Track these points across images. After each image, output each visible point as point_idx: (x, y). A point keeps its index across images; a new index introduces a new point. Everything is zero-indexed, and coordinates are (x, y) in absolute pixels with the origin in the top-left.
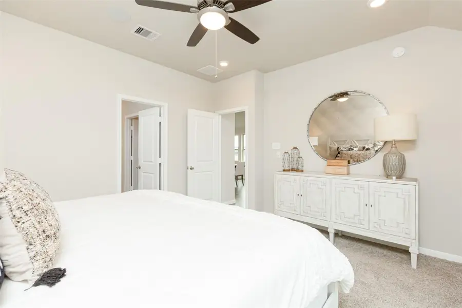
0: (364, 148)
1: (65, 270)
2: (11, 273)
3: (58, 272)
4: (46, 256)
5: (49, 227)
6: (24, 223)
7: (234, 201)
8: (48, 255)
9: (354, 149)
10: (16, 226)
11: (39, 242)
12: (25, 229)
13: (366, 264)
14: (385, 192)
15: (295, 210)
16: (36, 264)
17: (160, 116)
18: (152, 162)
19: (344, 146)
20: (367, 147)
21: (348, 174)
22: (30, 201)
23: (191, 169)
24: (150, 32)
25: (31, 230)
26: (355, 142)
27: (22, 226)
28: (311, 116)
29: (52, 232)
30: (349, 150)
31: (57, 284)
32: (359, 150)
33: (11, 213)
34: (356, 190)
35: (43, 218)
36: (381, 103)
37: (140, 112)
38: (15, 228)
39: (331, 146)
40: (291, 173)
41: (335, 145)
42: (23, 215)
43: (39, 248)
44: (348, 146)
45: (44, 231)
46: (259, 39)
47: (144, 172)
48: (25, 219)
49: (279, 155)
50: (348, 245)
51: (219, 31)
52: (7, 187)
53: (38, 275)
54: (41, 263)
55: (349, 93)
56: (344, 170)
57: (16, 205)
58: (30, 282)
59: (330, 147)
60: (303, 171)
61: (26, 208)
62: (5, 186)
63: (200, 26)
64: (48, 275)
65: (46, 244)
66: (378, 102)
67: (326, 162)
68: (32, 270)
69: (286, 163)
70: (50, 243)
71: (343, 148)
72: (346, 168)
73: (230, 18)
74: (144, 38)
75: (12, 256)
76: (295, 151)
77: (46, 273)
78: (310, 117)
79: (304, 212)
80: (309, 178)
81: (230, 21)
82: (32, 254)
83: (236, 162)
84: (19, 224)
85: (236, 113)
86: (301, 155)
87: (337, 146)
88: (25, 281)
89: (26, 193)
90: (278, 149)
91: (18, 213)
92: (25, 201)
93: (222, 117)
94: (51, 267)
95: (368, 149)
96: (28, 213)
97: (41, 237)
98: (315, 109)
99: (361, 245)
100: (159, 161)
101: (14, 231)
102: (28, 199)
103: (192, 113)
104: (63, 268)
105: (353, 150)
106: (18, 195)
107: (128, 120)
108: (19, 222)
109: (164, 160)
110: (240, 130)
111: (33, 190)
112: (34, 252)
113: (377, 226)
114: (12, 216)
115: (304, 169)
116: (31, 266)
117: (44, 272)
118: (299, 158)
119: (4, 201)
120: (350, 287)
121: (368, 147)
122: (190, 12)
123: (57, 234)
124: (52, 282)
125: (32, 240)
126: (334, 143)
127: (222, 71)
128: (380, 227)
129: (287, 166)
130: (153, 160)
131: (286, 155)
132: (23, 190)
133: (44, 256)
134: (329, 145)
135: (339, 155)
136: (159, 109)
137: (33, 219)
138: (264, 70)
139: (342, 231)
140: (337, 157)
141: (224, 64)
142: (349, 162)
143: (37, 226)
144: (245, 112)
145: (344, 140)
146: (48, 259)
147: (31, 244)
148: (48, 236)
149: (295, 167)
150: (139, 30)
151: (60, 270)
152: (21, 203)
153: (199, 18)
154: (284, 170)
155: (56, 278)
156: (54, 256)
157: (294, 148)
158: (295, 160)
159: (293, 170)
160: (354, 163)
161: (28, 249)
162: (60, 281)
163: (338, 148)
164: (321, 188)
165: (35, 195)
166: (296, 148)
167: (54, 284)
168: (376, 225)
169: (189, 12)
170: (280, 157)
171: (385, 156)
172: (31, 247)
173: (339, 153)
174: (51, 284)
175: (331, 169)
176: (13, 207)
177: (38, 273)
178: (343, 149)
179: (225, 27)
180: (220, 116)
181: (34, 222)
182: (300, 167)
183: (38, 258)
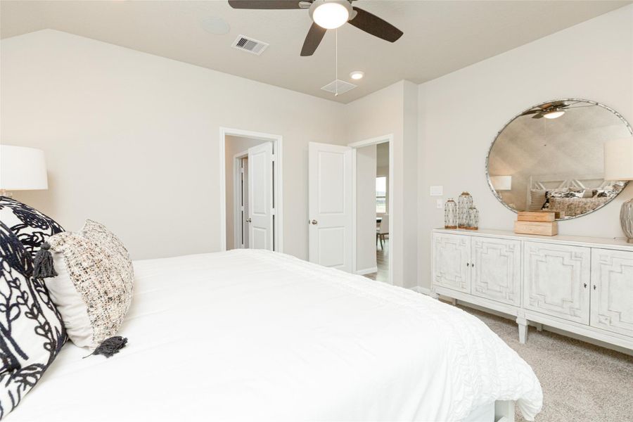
0: (594, 193)
1: (125, 340)
2: (73, 336)
3: (117, 342)
4: (108, 321)
5: (111, 288)
6: (83, 281)
7: (375, 269)
8: (110, 320)
9: (577, 194)
10: (75, 285)
11: (100, 305)
12: (85, 288)
13: (580, 380)
14: (621, 265)
15: (463, 288)
16: (96, 329)
17: (273, 153)
18: (264, 213)
19: (557, 190)
20: (600, 191)
21: (555, 234)
22: (91, 257)
23: (313, 223)
24: (256, 43)
25: (92, 290)
26: (578, 182)
27: (82, 285)
28: (493, 144)
29: (116, 294)
30: (567, 196)
31: (116, 355)
32: (585, 197)
33: (69, 269)
34: (567, 261)
35: (105, 278)
36: (620, 116)
37: (249, 149)
38: (74, 287)
39: (534, 190)
40: (458, 231)
41: (542, 189)
42: (82, 273)
43: (100, 311)
44: (565, 190)
45: (106, 293)
46: (402, 33)
47: (255, 227)
48: (84, 277)
49: (441, 204)
50: (550, 347)
51: (341, 29)
52: (65, 240)
53: (99, 342)
54: (102, 328)
55: (566, 104)
56: (548, 228)
57: (74, 261)
58: (91, 349)
59: (532, 192)
60: (476, 229)
61: (85, 265)
62: (63, 239)
63: (314, 27)
64: (108, 344)
65: (108, 307)
66: (615, 116)
67: (516, 215)
68: (92, 336)
69: (450, 217)
70: (113, 306)
71: (557, 193)
72: (550, 225)
73: (355, 9)
74: (248, 51)
75: (73, 318)
76: (465, 199)
77: (108, 341)
78: (490, 145)
79: (477, 290)
80: (485, 240)
81: (356, 13)
82: (93, 318)
83: (378, 215)
84: (79, 283)
85: (378, 145)
86: (474, 204)
87: (545, 190)
88: (86, 347)
89: (87, 247)
90: (438, 195)
91: (76, 270)
92: (84, 256)
93: (357, 151)
94: (114, 334)
95: (602, 195)
96: (88, 270)
97: (103, 299)
98: (500, 133)
99: (575, 349)
100: (272, 212)
101: (73, 290)
102: (89, 254)
103: (314, 147)
104: (124, 337)
105: (574, 196)
106: (76, 249)
107: (238, 160)
108: (78, 280)
109: (279, 211)
110: (383, 170)
111: (96, 245)
112: (95, 316)
113: (604, 321)
114: (70, 273)
115: (480, 225)
116: (91, 331)
117: (106, 339)
118: (471, 208)
119: (61, 255)
120: (536, 412)
121: (602, 191)
122: (300, 8)
123: (122, 298)
124: (109, 352)
125: (93, 302)
126: (539, 186)
127: (356, 86)
128: (610, 322)
129: (451, 221)
130: (265, 212)
131: (450, 204)
132: (83, 243)
133: (106, 322)
134: (530, 187)
135: (548, 204)
136: (271, 144)
137: (93, 277)
138: (417, 79)
139: (542, 325)
140: (544, 207)
141: (357, 76)
142: (557, 216)
143: (99, 286)
144: (388, 142)
145: (559, 180)
146: (110, 325)
147: (92, 307)
148: (110, 299)
149: (464, 222)
150: (242, 42)
151: (120, 339)
152: (80, 259)
153: (311, 15)
154: (447, 227)
155: (114, 348)
156: (118, 322)
157: (463, 194)
158: (465, 210)
159: (461, 226)
160: (567, 217)
161: (88, 311)
162: (118, 352)
163: (547, 193)
164: (505, 256)
165: (97, 250)
166: (468, 194)
167: (112, 355)
168: (603, 319)
169: (298, 7)
170: (441, 207)
171: (624, 205)
172: (91, 310)
173: (548, 201)
174: (109, 354)
175: (523, 226)
176: (72, 263)
177: (99, 340)
178: (557, 195)
179: (350, 22)
180: (355, 150)
181: (95, 282)
182: (473, 223)
183: (99, 323)
